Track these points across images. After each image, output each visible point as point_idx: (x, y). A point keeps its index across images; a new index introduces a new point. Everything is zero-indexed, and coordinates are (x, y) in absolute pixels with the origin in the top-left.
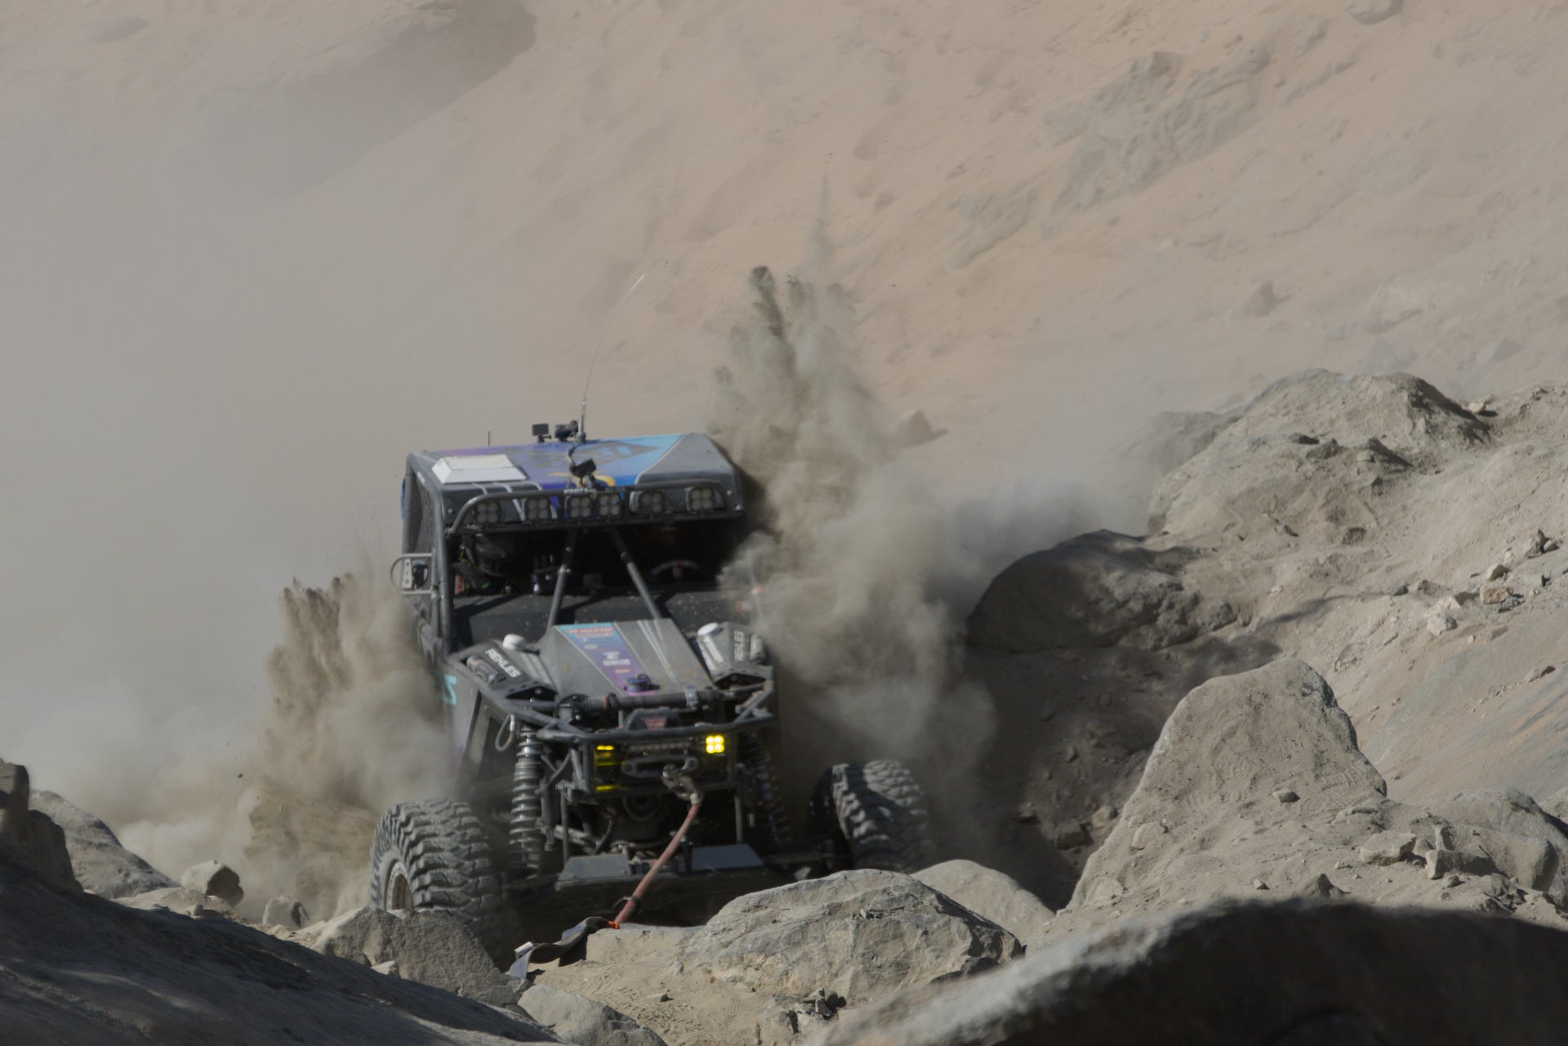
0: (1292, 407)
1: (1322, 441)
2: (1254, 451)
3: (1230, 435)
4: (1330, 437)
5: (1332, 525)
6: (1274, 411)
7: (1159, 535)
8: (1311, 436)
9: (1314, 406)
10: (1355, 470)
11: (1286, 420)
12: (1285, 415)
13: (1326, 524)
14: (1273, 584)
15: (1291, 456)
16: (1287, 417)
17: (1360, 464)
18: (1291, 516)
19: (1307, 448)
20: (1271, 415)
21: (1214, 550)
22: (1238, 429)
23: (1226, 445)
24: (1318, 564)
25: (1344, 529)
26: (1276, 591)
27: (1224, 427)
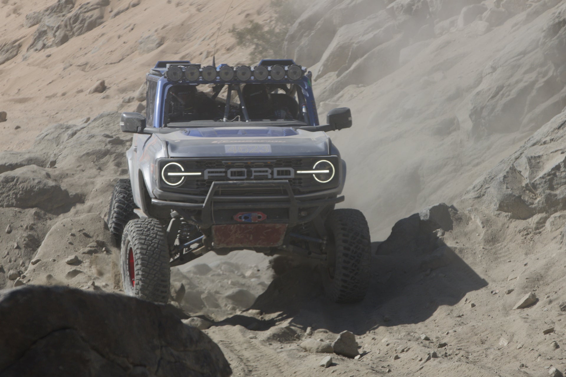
0: (104, 125)
1: (114, 137)
2: (90, 139)
3: (82, 133)
4: (117, 136)
5: (116, 167)
6: (98, 125)
7: (53, 168)
8: (111, 135)
9: (112, 124)
10: (126, 148)
11: (102, 129)
12: (102, 127)
13: (114, 167)
14: (93, 188)
15: (103, 142)
16: (103, 128)
17: (127, 147)
18: (101, 164)
19: (109, 139)
20: (96, 127)
21: (73, 174)
22: (84, 131)
23: (81, 136)
24: (110, 181)
25: (120, 169)
26: (94, 191)
27: (79, 130)
